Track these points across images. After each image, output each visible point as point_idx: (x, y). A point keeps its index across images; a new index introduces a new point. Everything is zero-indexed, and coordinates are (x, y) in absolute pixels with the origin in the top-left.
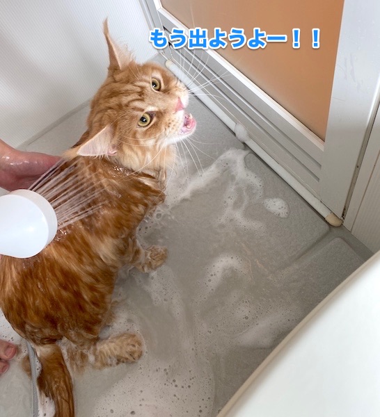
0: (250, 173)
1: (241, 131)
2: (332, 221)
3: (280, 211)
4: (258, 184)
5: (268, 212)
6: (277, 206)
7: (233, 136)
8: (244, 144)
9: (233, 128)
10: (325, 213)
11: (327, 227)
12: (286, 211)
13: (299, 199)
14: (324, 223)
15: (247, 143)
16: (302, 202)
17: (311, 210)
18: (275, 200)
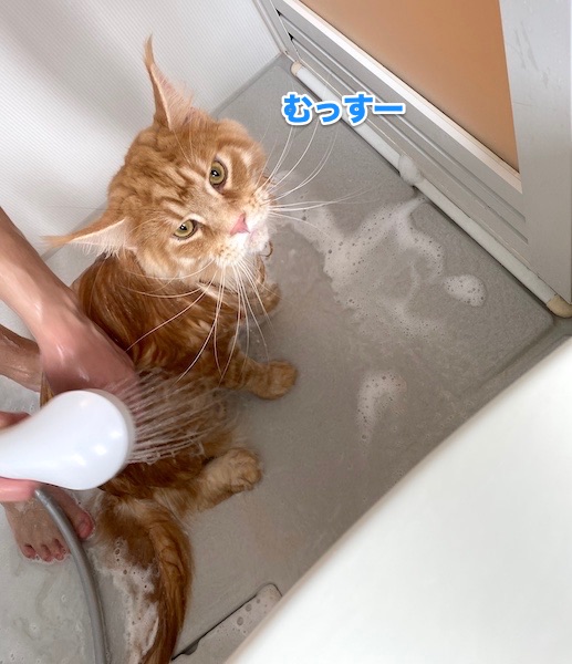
0: (420, 236)
1: (407, 167)
2: (557, 308)
3: (471, 296)
4: (435, 254)
5: (452, 299)
6: (465, 288)
7: (396, 175)
8: (414, 187)
9: (395, 164)
10: (545, 296)
11: (549, 319)
12: (481, 294)
13: (501, 273)
14: (545, 312)
15: (419, 185)
16: (507, 278)
17: (522, 292)
18: (462, 277)
